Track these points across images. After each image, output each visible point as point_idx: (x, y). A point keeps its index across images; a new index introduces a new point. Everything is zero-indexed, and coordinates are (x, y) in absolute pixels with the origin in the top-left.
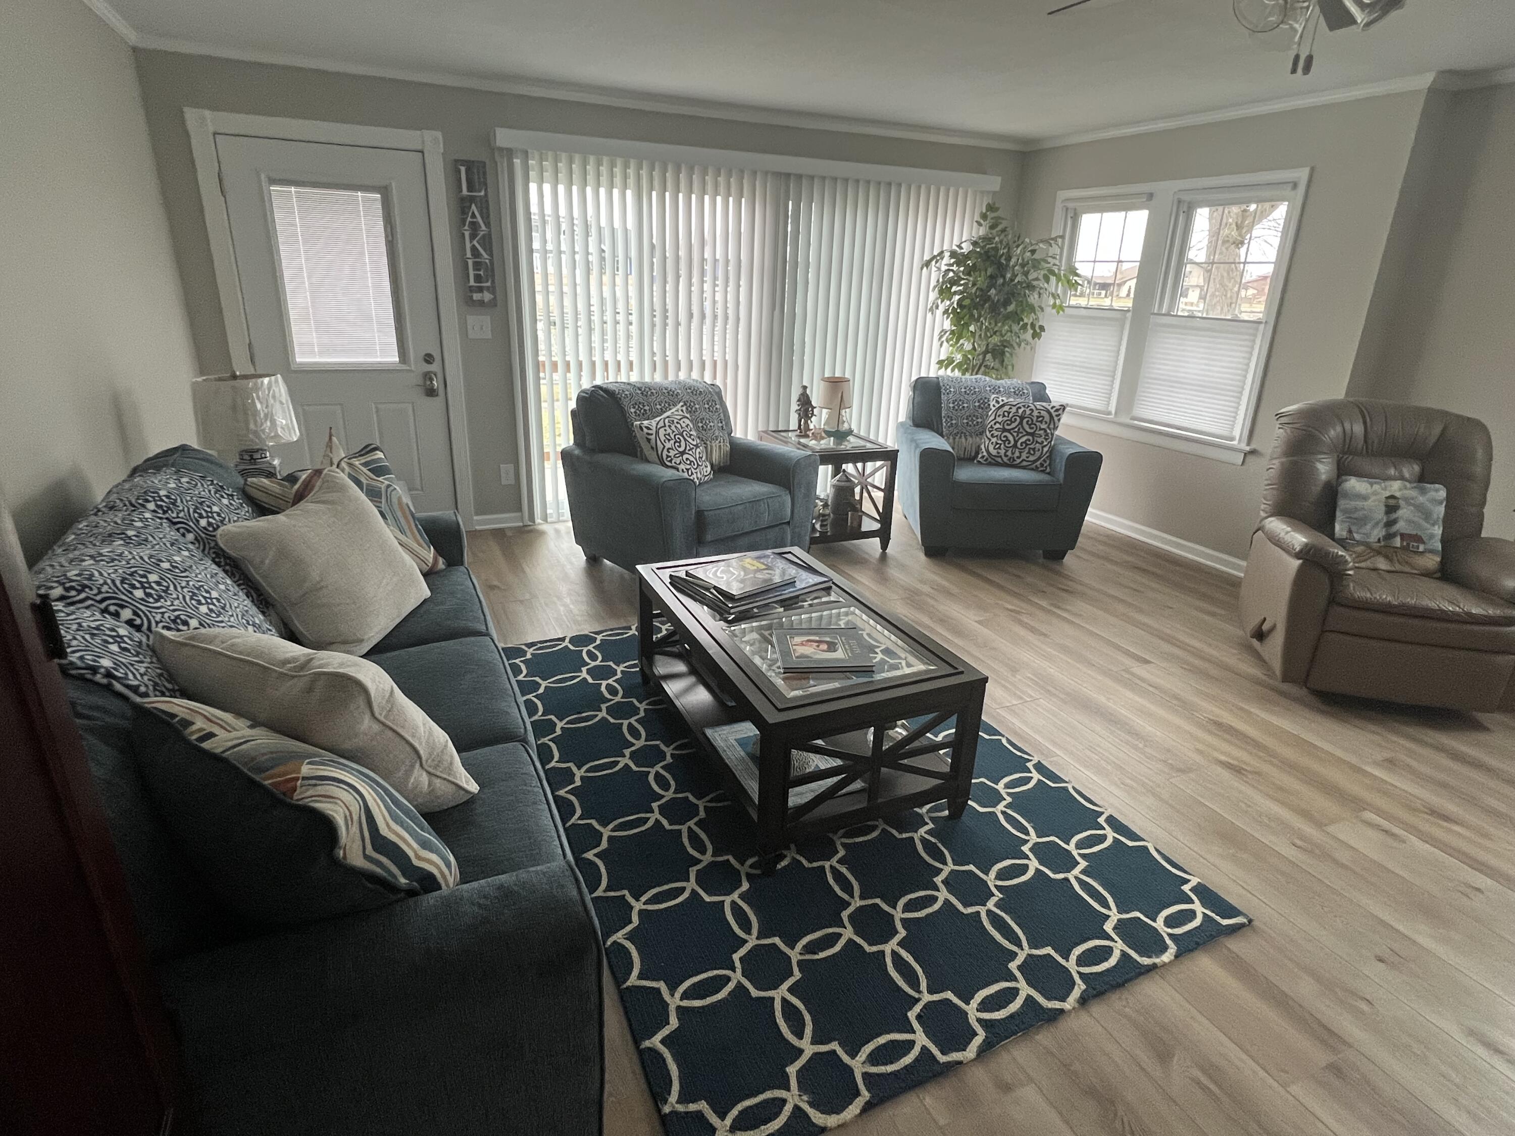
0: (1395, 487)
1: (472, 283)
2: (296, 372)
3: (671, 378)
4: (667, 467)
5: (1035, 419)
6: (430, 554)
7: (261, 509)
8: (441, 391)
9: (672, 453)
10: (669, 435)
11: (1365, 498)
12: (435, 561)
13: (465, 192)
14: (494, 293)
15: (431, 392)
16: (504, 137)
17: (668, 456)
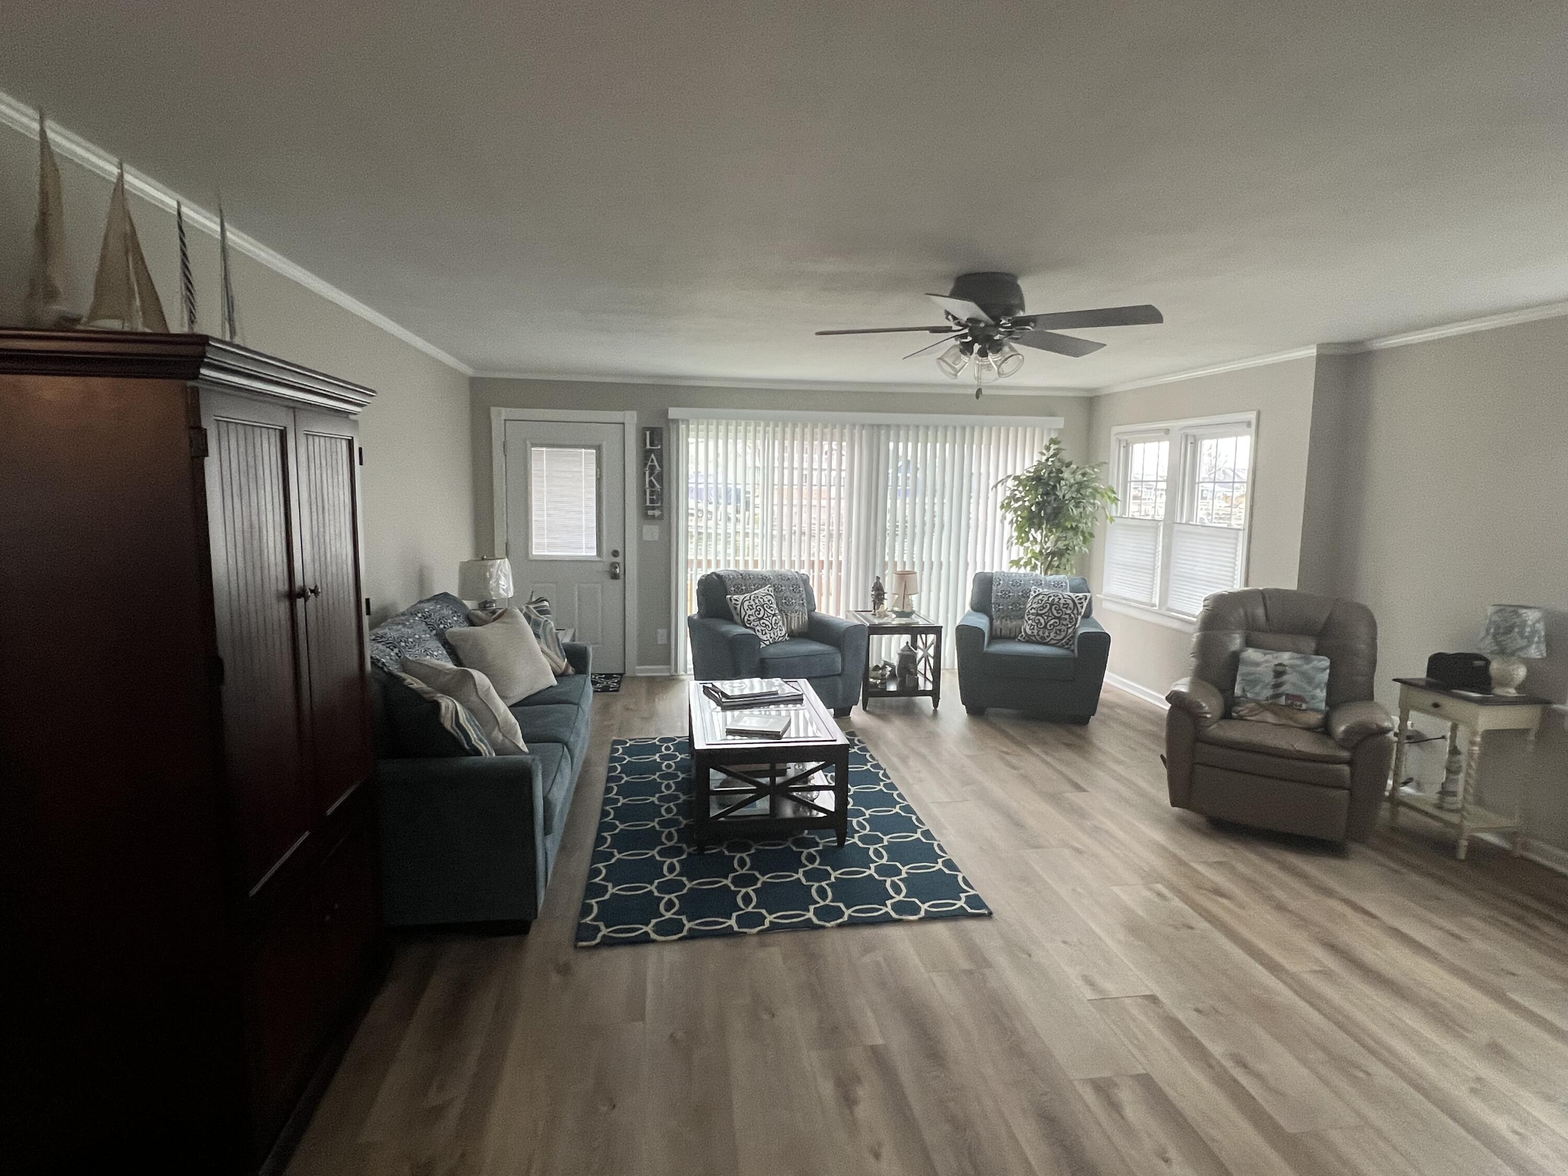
0: (1286, 657)
1: (648, 504)
2: (532, 561)
3: (769, 569)
4: (747, 627)
5: (1062, 606)
6: (564, 663)
7: (472, 624)
8: (622, 577)
9: (752, 618)
10: (752, 606)
11: (1257, 664)
12: (567, 667)
13: (648, 446)
14: (662, 511)
15: (615, 576)
16: (673, 413)
17: (748, 620)
